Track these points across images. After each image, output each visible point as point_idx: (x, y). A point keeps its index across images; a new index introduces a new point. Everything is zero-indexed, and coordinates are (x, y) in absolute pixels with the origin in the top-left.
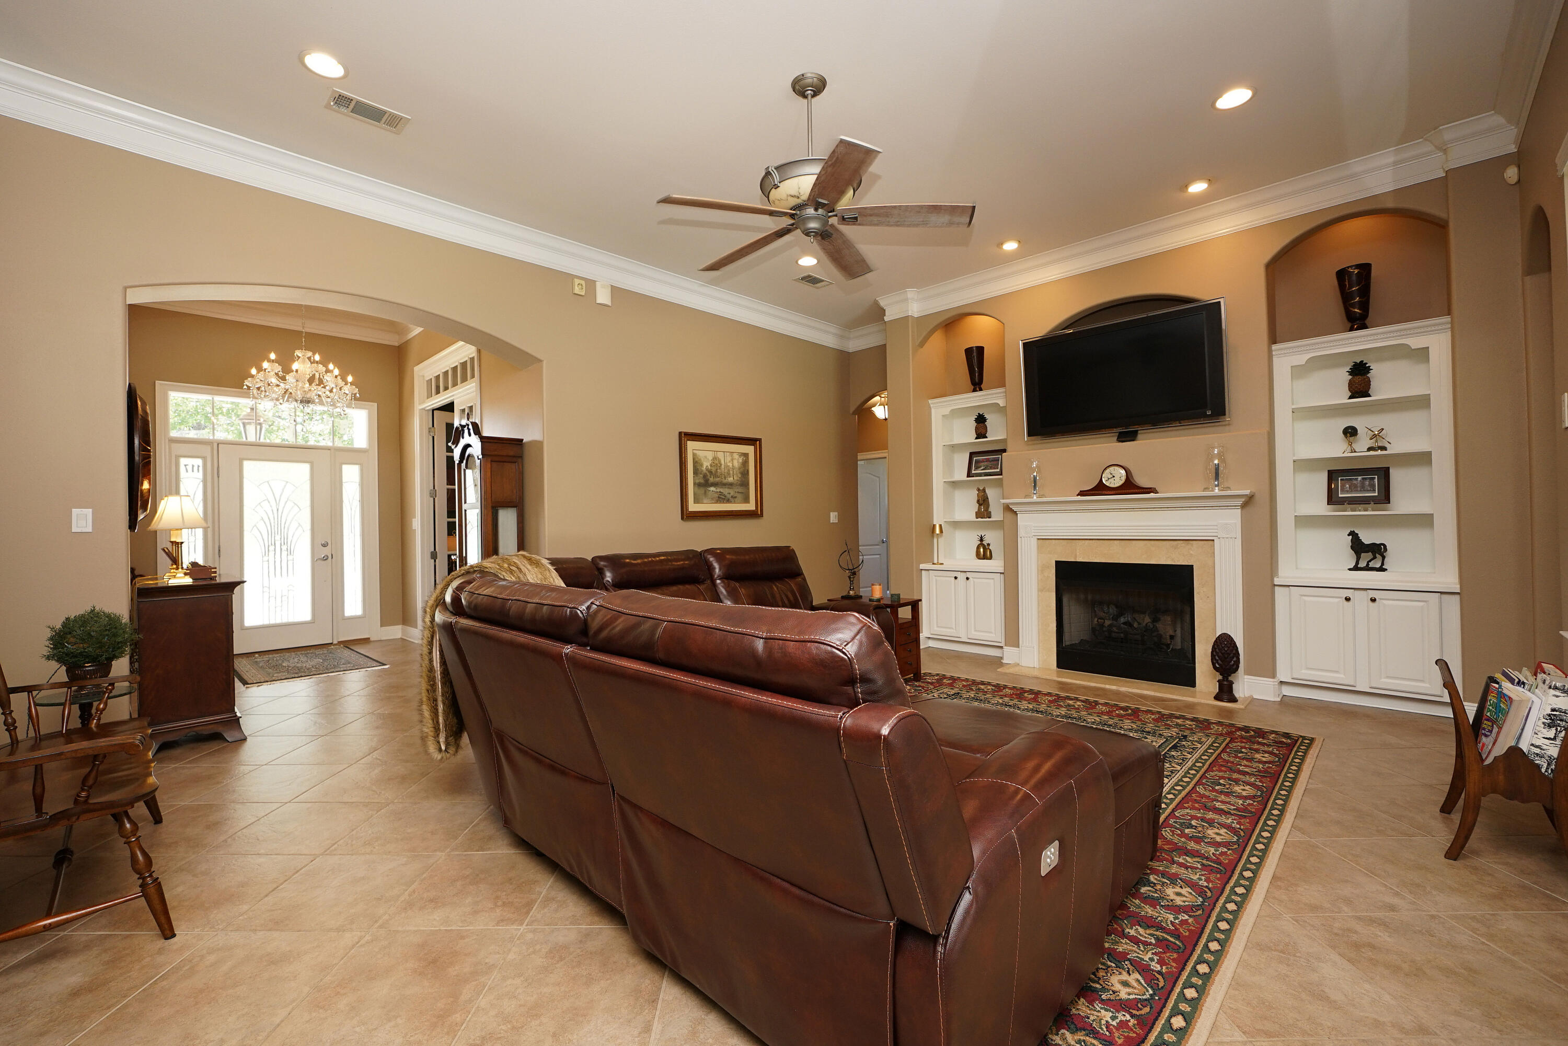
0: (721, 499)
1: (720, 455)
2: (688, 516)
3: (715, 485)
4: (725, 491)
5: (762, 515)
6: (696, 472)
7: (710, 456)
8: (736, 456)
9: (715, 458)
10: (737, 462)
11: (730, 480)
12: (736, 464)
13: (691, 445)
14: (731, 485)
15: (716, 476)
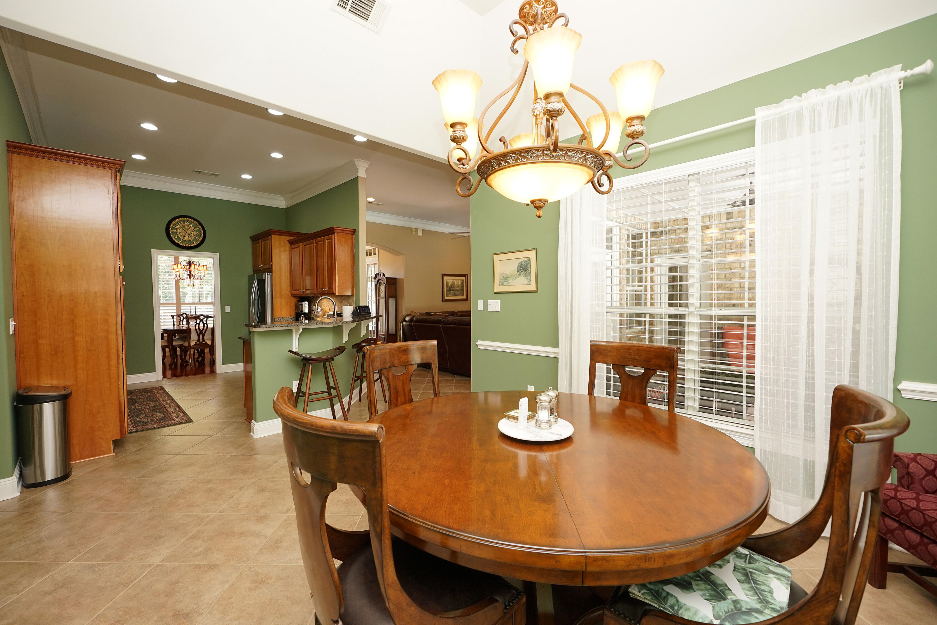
0: (455, 295)
1: (455, 281)
2: (444, 300)
3: (453, 290)
4: (456, 292)
5: (468, 300)
6: (447, 287)
7: (451, 281)
8: (459, 281)
9: (453, 282)
10: (460, 283)
11: (458, 288)
12: (459, 283)
13: (446, 278)
14: (458, 290)
15: (453, 287)
